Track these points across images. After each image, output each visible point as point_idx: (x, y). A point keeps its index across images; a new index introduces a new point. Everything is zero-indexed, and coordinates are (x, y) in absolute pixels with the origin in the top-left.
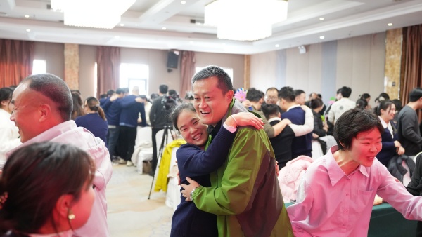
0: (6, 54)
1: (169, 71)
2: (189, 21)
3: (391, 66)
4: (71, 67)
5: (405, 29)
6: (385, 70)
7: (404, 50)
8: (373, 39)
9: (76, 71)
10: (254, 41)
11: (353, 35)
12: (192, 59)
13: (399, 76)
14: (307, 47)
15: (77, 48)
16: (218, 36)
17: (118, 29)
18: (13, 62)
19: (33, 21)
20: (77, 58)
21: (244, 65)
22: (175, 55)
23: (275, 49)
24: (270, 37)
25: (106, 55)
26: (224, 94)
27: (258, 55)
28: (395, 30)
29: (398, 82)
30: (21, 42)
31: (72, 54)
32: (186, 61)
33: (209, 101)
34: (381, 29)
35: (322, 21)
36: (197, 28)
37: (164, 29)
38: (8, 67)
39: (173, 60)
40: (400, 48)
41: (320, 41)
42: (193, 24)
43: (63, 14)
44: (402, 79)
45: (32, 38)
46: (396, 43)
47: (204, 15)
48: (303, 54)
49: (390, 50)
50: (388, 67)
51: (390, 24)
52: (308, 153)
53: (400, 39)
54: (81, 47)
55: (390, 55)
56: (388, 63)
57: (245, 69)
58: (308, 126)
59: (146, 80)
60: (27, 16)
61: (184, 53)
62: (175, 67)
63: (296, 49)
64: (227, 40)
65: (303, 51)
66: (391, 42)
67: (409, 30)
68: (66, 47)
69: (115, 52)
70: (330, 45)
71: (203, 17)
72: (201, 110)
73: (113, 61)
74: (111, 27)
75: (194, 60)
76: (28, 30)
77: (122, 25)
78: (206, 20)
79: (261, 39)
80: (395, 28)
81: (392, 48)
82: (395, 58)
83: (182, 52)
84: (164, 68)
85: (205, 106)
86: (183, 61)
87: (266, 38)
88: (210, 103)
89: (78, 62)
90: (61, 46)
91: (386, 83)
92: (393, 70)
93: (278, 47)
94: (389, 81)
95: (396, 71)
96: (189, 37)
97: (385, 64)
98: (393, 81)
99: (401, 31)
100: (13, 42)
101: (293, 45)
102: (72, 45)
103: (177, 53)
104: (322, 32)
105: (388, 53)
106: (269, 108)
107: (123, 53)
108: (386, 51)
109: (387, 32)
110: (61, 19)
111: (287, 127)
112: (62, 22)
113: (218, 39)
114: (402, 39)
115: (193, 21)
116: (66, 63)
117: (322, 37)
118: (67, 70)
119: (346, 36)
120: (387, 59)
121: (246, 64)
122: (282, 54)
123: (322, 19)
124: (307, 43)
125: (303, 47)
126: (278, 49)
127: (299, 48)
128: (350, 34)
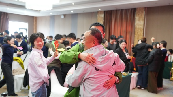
5: (104, 12)
11: (85, 12)
12: (7, 17)
14: (65, 15)
21: (34, 21)
23: (50, 15)
24: (51, 10)
27: (41, 17)
32: (3, 17)
40: (103, 19)
41: (71, 13)
46: (101, 17)
48: (62, 18)
51: (100, 9)
57: (34, 23)
61: (2, 13)
63: (59, 16)
64: (30, 9)
65: (62, 17)
67: (106, 12)
70: (74, 16)
75: (8, 17)
80: (101, 11)
81: (100, 19)
96: (7, 6)
99: (103, 12)
101: (58, 14)
104: (72, 10)
106: (66, 42)
109: (98, 12)
113: (26, 8)
117: (72, 12)
119: (82, 12)
121: (35, 21)
122: (53, 18)
123: (73, 4)
124: (65, 13)
125: (63, 15)
126: (51, 15)
127: (61, 15)
128: (83, 12)
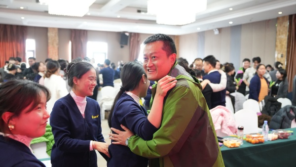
0: (7, 35)
1: (122, 47)
2: (136, 11)
3: (280, 43)
4: (53, 44)
5: (291, 17)
6: (276, 46)
7: (290, 31)
8: (267, 24)
9: (56, 47)
10: (182, 25)
12: (138, 38)
13: (286, 50)
14: (220, 30)
15: (57, 31)
16: (157, 22)
17: (86, 17)
18: (12, 41)
19: (26, 12)
20: (57, 38)
22: (126, 36)
23: (197, 31)
24: (194, 22)
25: (77, 36)
26: (168, 56)
27: (185, 36)
28: (283, 17)
29: (285, 54)
30: (18, 27)
31: (53, 35)
32: (134, 40)
33: (155, 60)
34: (274, 16)
35: (231, 11)
36: (142, 16)
37: (119, 17)
38: (8, 45)
39: (125, 39)
40: (287, 30)
41: (229, 26)
42: (139, 13)
43: (47, 6)
44: (288, 52)
45: (25, 23)
46: (284, 26)
47: (147, 6)
48: (217, 35)
49: (279, 31)
50: (278, 43)
51: (280, 13)
52: (223, 104)
53: (287, 24)
54: (60, 30)
55: (280, 35)
56: (278, 41)
58: (222, 85)
59: (105, 54)
60: (22, 8)
61: (132, 34)
62: (126, 44)
63: (212, 31)
64: (163, 24)
65: (217, 32)
66: (281, 25)
67: (293, 17)
68: (49, 30)
69: (84, 34)
70: (236, 29)
71: (147, 9)
72: (148, 68)
73: (82, 40)
74: (82, 15)
75: (139, 40)
76: (23, 18)
77: (89, 14)
78: (148, 10)
79: (188, 24)
80: (283, 15)
81: (281, 30)
82: (283, 37)
83: (131, 33)
84: (118, 45)
85: (151, 65)
86: (132, 40)
87: (192, 23)
88: (156, 62)
89: (57, 41)
90: (45, 30)
91: (276, 55)
92: (282, 46)
93: (199, 29)
94: (279, 53)
95: (283, 47)
96: (136, 23)
97: (276, 41)
98: (281, 53)
99: (288, 18)
100: (12, 26)
101: (210, 28)
102: (54, 29)
103: (127, 34)
104: (230, 19)
105: (278, 33)
107: (89, 34)
108: (276, 32)
109: (278, 19)
110: (46, 10)
111: (208, 85)
112: (47, 12)
113: (157, 24)
114: (288, 24)
115: (139, 11)
116: (49, 41)
117: (231, 23)
118: (50, 46)
119: (248, 21)
120: (277, 38)
121: (176, 42)
122: (202, 35)
123: (231, 9)
124: (220, 26)
125: (217, 30)
126: (199, 31)
127: (214, 30)
128: (251, 20)
